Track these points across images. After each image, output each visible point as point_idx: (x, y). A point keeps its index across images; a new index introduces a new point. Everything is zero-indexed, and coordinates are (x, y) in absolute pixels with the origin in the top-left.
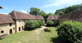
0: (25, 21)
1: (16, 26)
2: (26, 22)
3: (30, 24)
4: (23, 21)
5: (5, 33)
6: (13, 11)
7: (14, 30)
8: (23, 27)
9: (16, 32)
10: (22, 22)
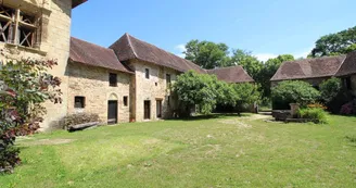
0: (169, 80)
1: (133, 91)
2: (173, 82)
3: (193, 88)
4: (161, 77)
5: (89, 109)
6: (125, 36)
7: (123, 107)
8: (159, 101)
9: (132, 118)
10: (157, 79)
